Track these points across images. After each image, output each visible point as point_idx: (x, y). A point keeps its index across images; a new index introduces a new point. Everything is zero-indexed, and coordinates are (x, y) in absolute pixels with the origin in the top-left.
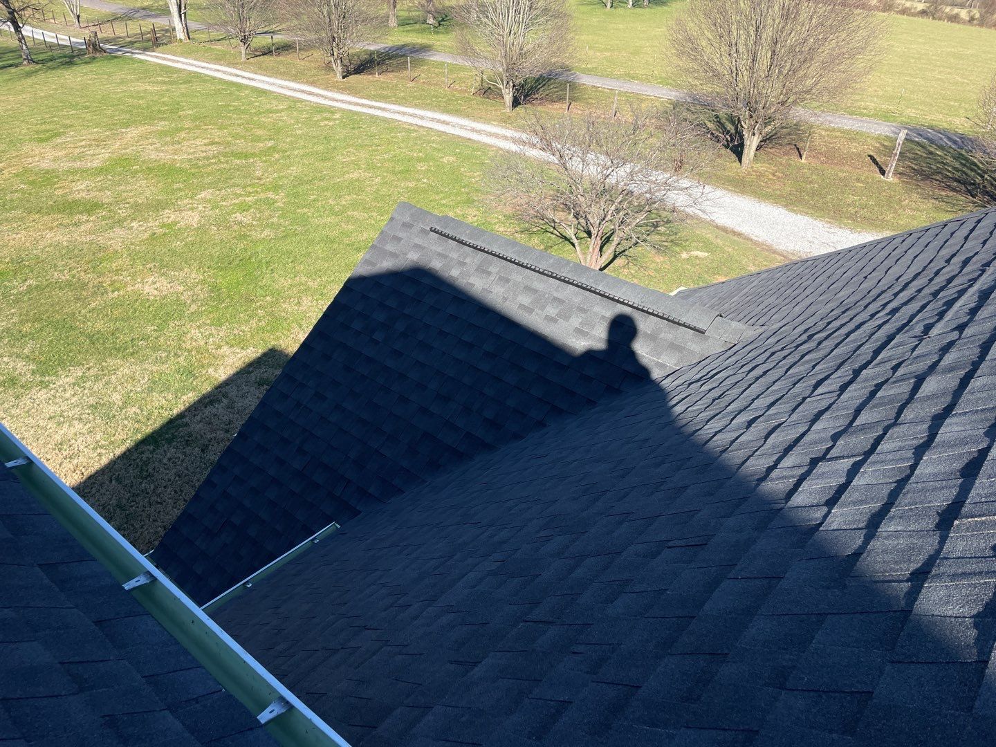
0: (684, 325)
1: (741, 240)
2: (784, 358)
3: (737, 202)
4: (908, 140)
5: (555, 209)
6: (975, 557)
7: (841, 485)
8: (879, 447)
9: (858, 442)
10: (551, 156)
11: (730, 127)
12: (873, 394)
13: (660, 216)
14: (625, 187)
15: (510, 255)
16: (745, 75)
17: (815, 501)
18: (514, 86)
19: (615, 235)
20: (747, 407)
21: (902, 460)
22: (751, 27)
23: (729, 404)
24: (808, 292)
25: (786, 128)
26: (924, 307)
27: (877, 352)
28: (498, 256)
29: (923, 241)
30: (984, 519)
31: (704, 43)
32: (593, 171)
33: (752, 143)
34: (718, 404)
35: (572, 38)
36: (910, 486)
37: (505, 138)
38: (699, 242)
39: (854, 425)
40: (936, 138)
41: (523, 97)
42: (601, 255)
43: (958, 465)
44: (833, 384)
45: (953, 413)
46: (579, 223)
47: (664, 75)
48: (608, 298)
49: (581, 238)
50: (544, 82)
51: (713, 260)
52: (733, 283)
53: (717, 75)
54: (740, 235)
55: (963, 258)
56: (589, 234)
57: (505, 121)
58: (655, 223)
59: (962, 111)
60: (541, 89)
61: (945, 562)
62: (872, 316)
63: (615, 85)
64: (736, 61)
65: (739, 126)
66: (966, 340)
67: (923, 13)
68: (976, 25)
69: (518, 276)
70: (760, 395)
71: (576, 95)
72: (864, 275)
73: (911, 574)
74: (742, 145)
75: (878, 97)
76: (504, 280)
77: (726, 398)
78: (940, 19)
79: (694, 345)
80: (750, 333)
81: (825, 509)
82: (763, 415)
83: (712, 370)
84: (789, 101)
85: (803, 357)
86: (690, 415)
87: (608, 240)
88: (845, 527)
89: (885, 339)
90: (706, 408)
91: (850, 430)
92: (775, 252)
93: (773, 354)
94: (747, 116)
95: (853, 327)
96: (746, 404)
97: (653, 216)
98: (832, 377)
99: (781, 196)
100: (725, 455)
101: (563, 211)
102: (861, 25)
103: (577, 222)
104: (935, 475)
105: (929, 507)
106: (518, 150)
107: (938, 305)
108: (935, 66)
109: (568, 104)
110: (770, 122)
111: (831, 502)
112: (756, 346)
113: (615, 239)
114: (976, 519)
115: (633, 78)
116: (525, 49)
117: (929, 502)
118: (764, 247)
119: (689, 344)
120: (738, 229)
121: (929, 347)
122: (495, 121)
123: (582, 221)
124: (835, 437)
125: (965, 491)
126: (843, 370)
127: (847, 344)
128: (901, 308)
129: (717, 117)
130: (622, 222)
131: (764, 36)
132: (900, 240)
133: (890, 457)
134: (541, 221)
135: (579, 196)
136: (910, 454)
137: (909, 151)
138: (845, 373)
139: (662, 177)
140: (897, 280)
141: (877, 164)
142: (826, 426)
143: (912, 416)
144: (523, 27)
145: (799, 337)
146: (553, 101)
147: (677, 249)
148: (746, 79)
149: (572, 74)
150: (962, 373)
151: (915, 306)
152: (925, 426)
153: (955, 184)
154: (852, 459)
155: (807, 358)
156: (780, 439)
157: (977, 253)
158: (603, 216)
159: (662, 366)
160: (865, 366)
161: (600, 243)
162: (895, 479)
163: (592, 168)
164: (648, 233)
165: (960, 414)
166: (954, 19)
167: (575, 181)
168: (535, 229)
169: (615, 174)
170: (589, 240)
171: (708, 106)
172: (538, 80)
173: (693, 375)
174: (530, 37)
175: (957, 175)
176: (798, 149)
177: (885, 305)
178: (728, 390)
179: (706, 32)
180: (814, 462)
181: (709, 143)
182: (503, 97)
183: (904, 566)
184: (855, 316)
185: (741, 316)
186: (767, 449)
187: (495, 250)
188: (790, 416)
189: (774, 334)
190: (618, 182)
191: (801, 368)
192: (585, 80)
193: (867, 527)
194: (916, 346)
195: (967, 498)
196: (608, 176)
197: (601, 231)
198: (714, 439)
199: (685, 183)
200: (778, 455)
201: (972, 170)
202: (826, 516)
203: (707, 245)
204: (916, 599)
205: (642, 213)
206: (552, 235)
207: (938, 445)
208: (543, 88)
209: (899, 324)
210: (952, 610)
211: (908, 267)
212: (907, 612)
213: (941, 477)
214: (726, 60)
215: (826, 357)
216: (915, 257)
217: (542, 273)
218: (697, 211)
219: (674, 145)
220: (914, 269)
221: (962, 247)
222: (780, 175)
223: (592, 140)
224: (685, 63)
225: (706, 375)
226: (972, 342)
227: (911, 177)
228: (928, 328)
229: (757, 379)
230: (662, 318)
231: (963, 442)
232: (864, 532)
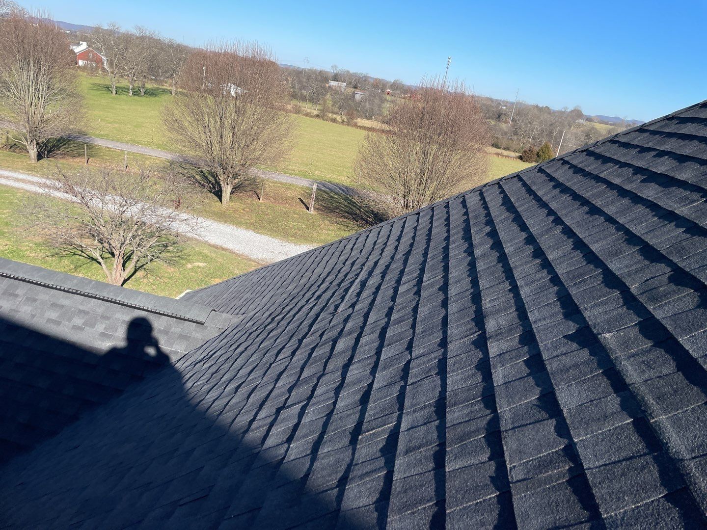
0: (188, 320)
1: (228, 254)
2: (258, 336)
3: (222, 228)
4: (318, 189)
5: (81, 236)
6: (372, 460)
7: (295, 424)
8: (315, 393)
9: (302, 391)
10: (74, 198)
11: (211, 179)
12: (310, 355)
13: (168, 239)
14: (138, 220)
15: (36, 279)
16: (216, 147)
17: (280, 441)
18: (37, 144)
19: (134, 254)
20: (235, 377)
21: (328, 399)
22: (217, 117)
23: (223, 377)
24: (270, 288)
25: (248, 181)
26: (334, 294)
27: (311, 326)
28: (24, 281)
29: (331, 252)
30: (374, 431)
31: (186, 124)
32: (112, 208)
33: (227, 190)
34: (215, 377)
35: (86, 112)
36: (334, 417)
37: (32, 183)
38: (199, 256)
39: (301, 379)
40: (333, 188)
41: (46, 152)
42: (124, 270)
43: (358, 397)
44: (286, 352)
45: (353, 362)
46: (103, 247)
47: (161, 143)
48: (127, 306)
49: (106, 258)
50: (64, 142)
51: (210, 268)
52: (223, 285)
53: (198, 145)
54: (226, 250)
55: (351, 261)
56: (113, 255)
57: (31, 170)
58: (165, 245)
59: (345, 173)
60: (62, 147)
61: (357, 467)
62: (307, 301)
63: (124, 147)
64: (210, 137)
65: (218, 179)
66: (356, 313)
67: (317, 116)
68: (346, 125)
69: (44, 295)
70: (243, 366)
71: (93, 153)
72: (301, 275)
73: (338, 481)
74: (221, 191)
75: (298, 163)
76: (32, 300)
77: (221, 372)
78: (327, 120)
79: (197, 335)
80: (236, 320)
81: (286, 445)
82: (245, 381)
83: (211, 351)
84: (247, 164)
85: (269, 334)
86: (196, 389)
87: (129, 258)
88: (298, 456)
89: (315, 316)
90: (207, 381)
91: (298, 383)
92: (250, 260)
93: (251, 334)
94: (221, 172)
95: (297, 310)
96: (234, 374)
97: (163, 239)
98: (287, 346)
99: (250, 224)
100: (220, 417)
101: (89, 238)
102: (284, 121)
103: (102, 246)
104: (347, 406)
105: (345, 430)
106: (44, 192)
107: (340, 292)
108: (328, 147)
109: (86, 159)
110: (237, 176)
111: (290, 440)
112: (240, 329)
113: (135, 258)
114: (370, 432)
115: (138, 143)
116: (46, 117)
117: (345, 426)
118: (244, 257)
119: (194, 333)
120: (225, 246)
121: (338, 319)
122: (21, 169)
123: (106, 245)
124: (290, 390)
125: (363, 413)
126: (293, 340)
127: (294, 322)
128: (322, 295)
129: (202, 172)
130: (139, 245)
131: (226, 123)
132: (318, 251)
133: (322, 398)
134: (69, 247)
135: (101, 227)
136: (332, 394)
137: (321, 195)
138: (294, 342)
139: (166, 212)
140: (319, 277)
141: (304, 203)
142: (285, 382)
143: (332, 367)
144: (43, 102)
145: (267, 319)
146: (73, 156)
147: (184, 262)
148: (218, 148)
149: (89, 138)
150: (355, 335)
151: (329, 293)
152: (339, 373)
153: (347, 214)
154: (300, 404)
155: (271, 334)
156: (258, 397)
157: (358, 258)
158: (123, 240)
159: (176, 353)
160: (304, 337)
161: (122, 261)
162: (325, 414)
163: (110, 206)
164: (160, 251)
165: (357, 362)
166: (334, 120)
167: (97, 216)
168: (65, 253)
169: (129, 211)
170: (113, 259)
171: (195, 165)
172: (59, 140)
173: (198, 356)
174: (49, 109)
175: (347, 209)
176: (257, 194)
177: (314, 294)
178: (222, 365)
179: (187, 117)
180: (278, 411)
181: (198, 189)
182: (28, 152)
183: (334, 476)
184: (298, 303)
185: (230, 308)
186: (249, 407)
187: (21, 276)
188: (262, 379)
189: (251, 319)
190: (132, 216)
191: (268, 343)
192: (99, 142)
193: (312, 453)
194: (332, 319)
195: (364, 419)
196: (124, 212)
197: (122, 252)
198: (213, 406)
199: (184, 216)
200: (256, 410)
201: (354, 206)
202: (287, 451)
203: (205, 258)
204: (342, 500)
205: (154, 238)
206: (81, 257)
207: (347, 385)
208: (64, 147)
209: (321, 306)
210: (362, 502)
211: (324, 268)
212: (338, 510)
213: (350, 407)
214: (203, 136)
215: (282, 332)
216: (327, 262)
217: (68, 292)
218: (195, 235)
219: (172, 190)
220: (327, 270)
221: (350, 255)
222: (248, 210)
223: (108, 185)
224: (174, 135)
225: (207, 356)
226: (359, 314)
227: (323, 211)
228: (337, 307)
229: (241, 354)
230: (171, 316)
231: (359, 381)
232: (310, 457)
